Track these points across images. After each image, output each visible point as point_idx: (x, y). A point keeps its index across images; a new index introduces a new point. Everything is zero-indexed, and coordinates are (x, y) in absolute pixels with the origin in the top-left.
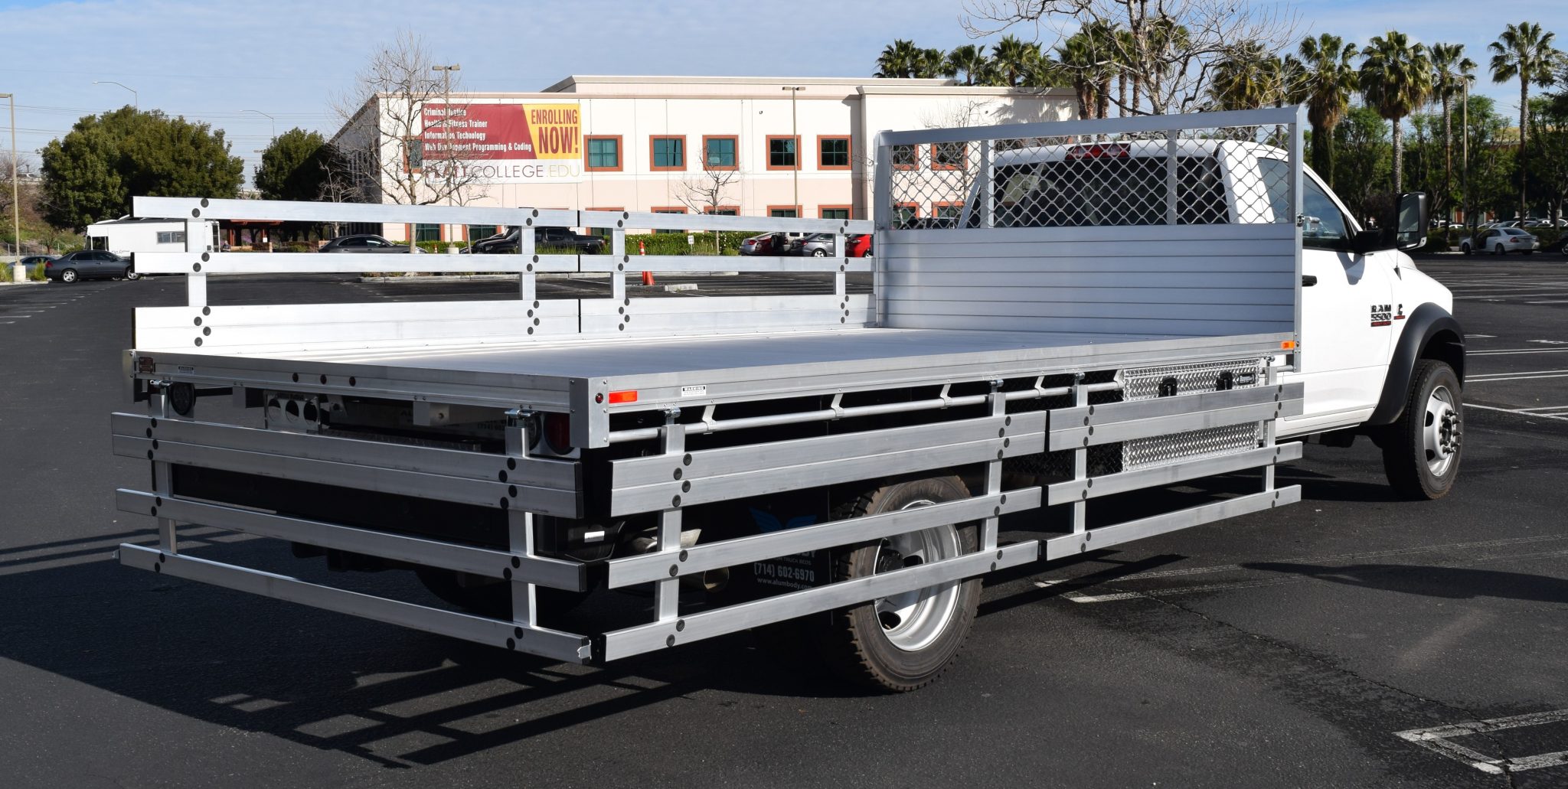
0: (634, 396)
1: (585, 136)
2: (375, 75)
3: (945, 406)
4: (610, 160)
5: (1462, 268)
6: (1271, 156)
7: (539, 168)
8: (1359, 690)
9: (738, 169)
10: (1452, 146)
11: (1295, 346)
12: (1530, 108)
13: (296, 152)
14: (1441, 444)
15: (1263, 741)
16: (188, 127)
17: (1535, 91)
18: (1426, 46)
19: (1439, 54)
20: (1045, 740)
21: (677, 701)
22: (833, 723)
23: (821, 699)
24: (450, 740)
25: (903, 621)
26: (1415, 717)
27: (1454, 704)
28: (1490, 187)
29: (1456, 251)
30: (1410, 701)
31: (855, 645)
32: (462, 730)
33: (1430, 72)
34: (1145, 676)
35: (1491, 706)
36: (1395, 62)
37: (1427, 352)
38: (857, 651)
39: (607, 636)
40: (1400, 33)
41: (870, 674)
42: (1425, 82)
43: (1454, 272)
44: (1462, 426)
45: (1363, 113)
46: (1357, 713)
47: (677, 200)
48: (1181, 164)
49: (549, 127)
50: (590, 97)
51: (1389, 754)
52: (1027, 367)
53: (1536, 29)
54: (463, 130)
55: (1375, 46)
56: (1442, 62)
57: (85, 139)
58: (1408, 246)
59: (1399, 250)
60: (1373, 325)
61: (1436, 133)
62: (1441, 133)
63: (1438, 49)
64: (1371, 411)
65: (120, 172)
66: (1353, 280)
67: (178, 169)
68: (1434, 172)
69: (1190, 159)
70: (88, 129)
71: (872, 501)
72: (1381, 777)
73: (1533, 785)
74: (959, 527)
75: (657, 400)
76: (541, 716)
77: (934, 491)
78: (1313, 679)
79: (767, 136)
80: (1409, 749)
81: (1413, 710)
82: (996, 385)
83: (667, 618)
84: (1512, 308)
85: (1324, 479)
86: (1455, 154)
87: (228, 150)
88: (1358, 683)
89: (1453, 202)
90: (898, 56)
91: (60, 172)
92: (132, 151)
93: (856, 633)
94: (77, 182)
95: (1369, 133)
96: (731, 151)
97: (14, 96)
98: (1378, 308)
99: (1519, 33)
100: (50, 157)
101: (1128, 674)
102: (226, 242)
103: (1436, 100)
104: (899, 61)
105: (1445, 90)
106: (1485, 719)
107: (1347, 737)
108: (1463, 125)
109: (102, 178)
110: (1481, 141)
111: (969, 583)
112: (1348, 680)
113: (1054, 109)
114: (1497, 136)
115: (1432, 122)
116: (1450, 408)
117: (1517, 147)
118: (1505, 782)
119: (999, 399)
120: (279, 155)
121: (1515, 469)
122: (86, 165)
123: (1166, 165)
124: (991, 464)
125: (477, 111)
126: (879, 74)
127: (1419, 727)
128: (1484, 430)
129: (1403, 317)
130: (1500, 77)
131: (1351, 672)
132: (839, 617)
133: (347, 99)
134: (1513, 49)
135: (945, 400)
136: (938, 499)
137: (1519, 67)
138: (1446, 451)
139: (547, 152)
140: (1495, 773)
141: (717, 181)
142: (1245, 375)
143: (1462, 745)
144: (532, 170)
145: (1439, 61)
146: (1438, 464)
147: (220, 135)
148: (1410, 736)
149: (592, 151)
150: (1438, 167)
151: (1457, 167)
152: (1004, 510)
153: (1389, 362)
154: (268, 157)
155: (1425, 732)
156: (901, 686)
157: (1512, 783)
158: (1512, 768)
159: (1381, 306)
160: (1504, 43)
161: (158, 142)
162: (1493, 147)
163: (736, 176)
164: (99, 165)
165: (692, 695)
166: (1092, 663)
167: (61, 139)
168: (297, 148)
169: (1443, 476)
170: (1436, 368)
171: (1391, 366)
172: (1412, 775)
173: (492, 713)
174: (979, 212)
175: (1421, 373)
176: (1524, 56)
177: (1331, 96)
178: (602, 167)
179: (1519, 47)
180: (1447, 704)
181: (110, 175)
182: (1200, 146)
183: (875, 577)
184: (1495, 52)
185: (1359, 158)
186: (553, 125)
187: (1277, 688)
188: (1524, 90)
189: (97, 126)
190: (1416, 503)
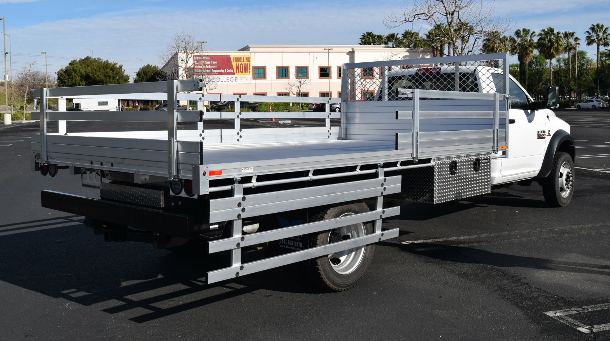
0: (220, 172)
1: (253, 67)
2: (174, 45)
3: (358, 174)
4: (262, 75)
5: (575, 114)
6: (496, 72)
7: (236, 78)
8: (530, 292)
9: (308, 79)
10: (571, 69)
11: (506, 148)
12: (600, 55)
13: (148, 73)
14: (566, 185)
15: (488, 316)
16: (110, 64)
17: (602, 49)
18: (561, 32)
19: (567, 35)
20: (397, 315)
21: (248, 294)
22: (310, 306)
23: (307, 294)
24: (152, 311)
25: (342, 261)
26: (553, 305)
27: (570, 299)
28: (586, 84)
29: (573, 108)
30: (551, 297)
31: (320, 273)
32: (158, 307)
33: (563, 42)
34: (442, 284)
35: (585, 300)
36: (550, 39)
37: (560, 149)
38: (321, 275)
39: (209, 273)
40: (552, 28)
41: (326, 285)
42: (561, 45)
43: (572, 116)
44: (574, 178)
45: (538, 57)
46: (529, 303)
47: (286, 90)
48: (460, 76)
49: (240, 63)
50: (254, 52)
51: (541, 323)
52: (394, 158)
53: (602, 26)
54: (208, 65)
55: (543, 33)
56: (567, 38)
57: (72, 68)
58: (552, 107)
59: (548, 109)
60: (538, 138)
61: (565, 64)
62: (567, 64)
63: (566, 34)
64: (538, 172)
65: (85, 80)
66: (530, 121)
67: (106, 79)
68: (565, 79)
69: (464, 74)
70: (74, 64)
71: (327, 214)
72: (538, 334)
73: (603, 339)
74: (365, 223)
75: (231, 174)
76: (191, 301)
77: (354, 209)
78: (511, 287)
79: (319, 67)
80: (550, 320)
81: (552, 301)
82: (380, 165)
83: (236, 265)
84: (595, 129)
85: (520, 198)
86: (573, 72)
87: (124, 72)
88: (530, 289)
89: (572, 90)
90: (367, 37)
91: (63, 80)
92: (89, 72)
93: (320, 268)
94: (69, 84)
95: (541, 64)
96: (306, 72)
97: (47, 53)
98: (540, 132)
99: (596, 27)
100: (60, 74)
101: (434, 283)
102: (123, 105)
103: (565, 52)
104: (368, 39)
105: (568, 48)
106: (583, 306)
107: (524, 314)
108: (575, 61)
109: (78, 82)
110: (582, 67)
111: (369, 246)
112: (526, 287)
113: (424, 56)
114: (588, 65)
115: (564, 60)
116: (569, 171)
117: (596, 69)
118: (591, 337)
119: (381, 171)
120: (142, 74)
121: (596, 194)
122: (72, 78)
123: (454, 76)
124: (378, 198)
125: (213, 58)
126: (360, 44)
127: (555, 310)
128: (583, 178)
129: (550, 135)
130: (589, 44)
131: (527, 284)
132: (313, 262)
133: (164, 54)
134: (594, 33)
135: (358, 172)
136: (356, 212)
137: (596, 40)
138: (568, 188)
139: (239, 72)
140: (587, 333)
141: (300, 83)
142: (485, 159)
143: (573, 319)
144: (234, 79)
145: (566, 38)
146: (565, 193)
147: (121, 67)
148: (551, 314)
149: (255, 72)
150: (566, 77)
151: (573, 77)
152: (384, 216)
153: (545, 153)
154: (138, 74)
155: (557, 312)
156: (340, 289)
157: (594, 338)
158: (594, 330)
159: (541, 131)
160: (591, 31)
161: (99, 69)
162: (587, 69)
163: (307, 81)
164: (77, 78)
165: (255, 292)
166: (420, 278)
167: (64, 68)
168: (149, 71)
169: (567, 197)
170: (564, 155)
171: (546, 155)
172: (551, 333)
173: (172, 299)
174: (382, 94)
175: (557, 157)
176: (598, 36)
177: (526, 51)
178: (259, 78)
179: (596, 32)
180: (567, 299)
181: (81, 81)
182: (468, 68)
183: (329, 245)
184: (587, 35)
185: (537, 74)
186: (241, 63)
187: (496, 291)
188: (598, 48)
189: (77, 64)
190: (556, 208)
